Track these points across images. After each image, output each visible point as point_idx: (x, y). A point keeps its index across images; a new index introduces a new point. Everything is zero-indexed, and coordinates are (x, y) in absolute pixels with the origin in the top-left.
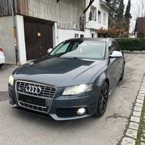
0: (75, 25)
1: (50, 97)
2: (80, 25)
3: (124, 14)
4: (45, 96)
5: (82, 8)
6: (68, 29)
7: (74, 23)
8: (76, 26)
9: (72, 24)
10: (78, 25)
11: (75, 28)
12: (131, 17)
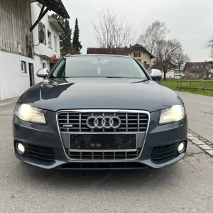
0: (20, 46)
1: (141, 130)
2: (27, 48)
3: (72, 41)
4: (129, 130)
5: (28, 23)
6: (10, 52)
7: (18, 43)
8: (22, 49)
9: (15, 45)
10: (25, 47)
11: (20, 51)
12: (81, 47)
